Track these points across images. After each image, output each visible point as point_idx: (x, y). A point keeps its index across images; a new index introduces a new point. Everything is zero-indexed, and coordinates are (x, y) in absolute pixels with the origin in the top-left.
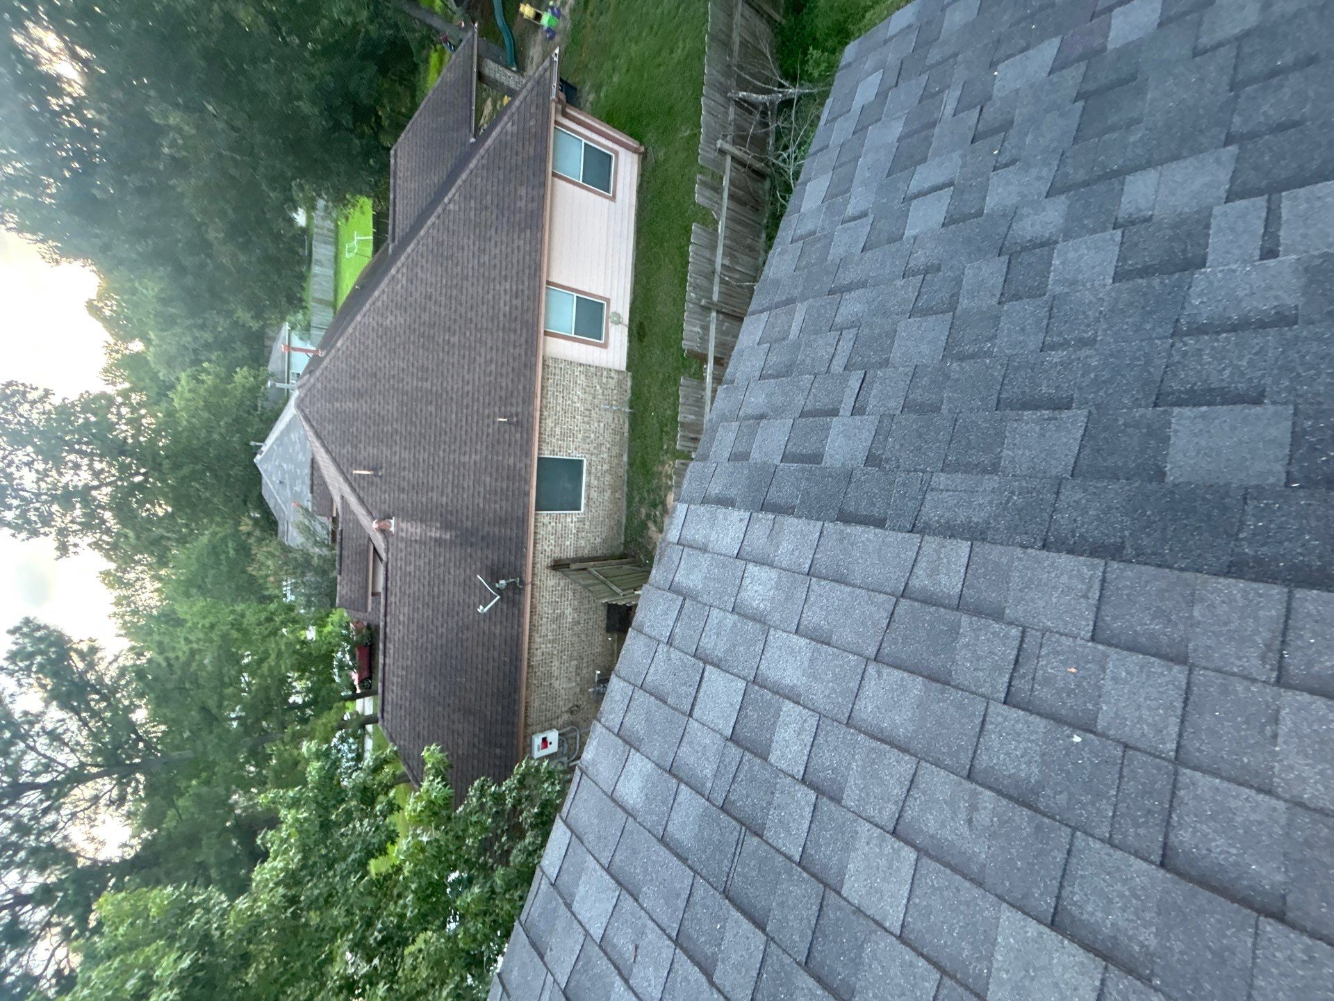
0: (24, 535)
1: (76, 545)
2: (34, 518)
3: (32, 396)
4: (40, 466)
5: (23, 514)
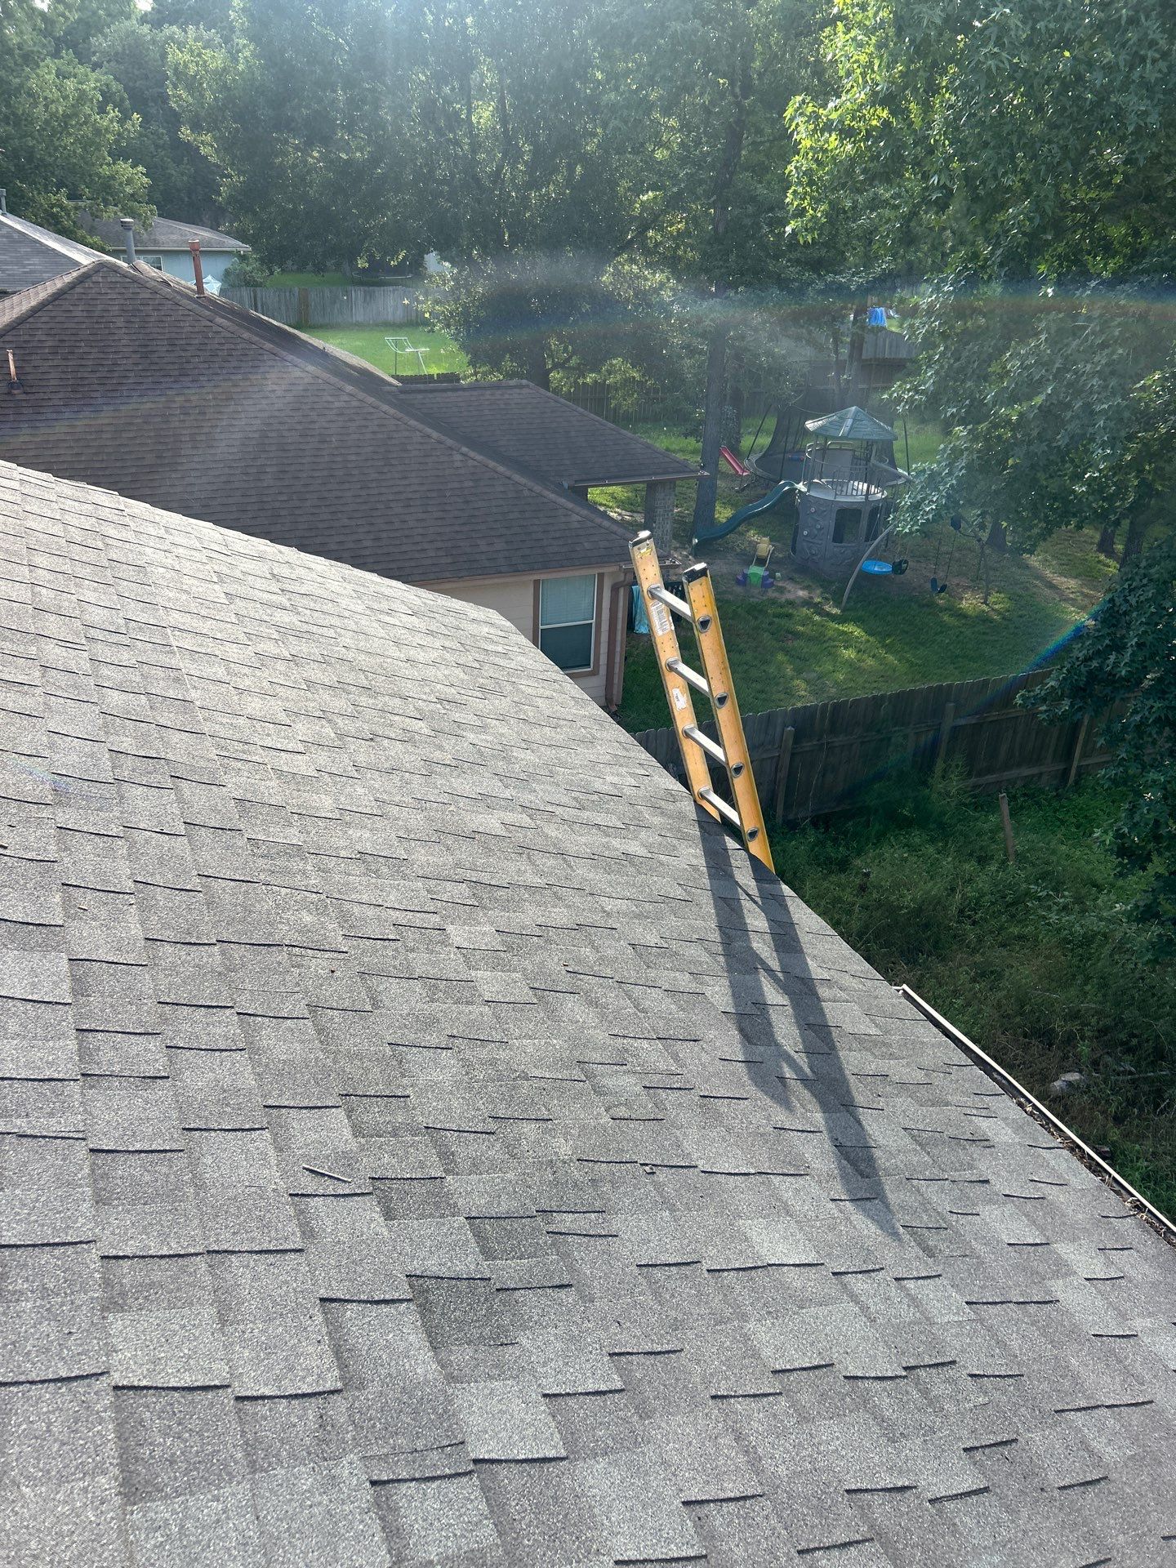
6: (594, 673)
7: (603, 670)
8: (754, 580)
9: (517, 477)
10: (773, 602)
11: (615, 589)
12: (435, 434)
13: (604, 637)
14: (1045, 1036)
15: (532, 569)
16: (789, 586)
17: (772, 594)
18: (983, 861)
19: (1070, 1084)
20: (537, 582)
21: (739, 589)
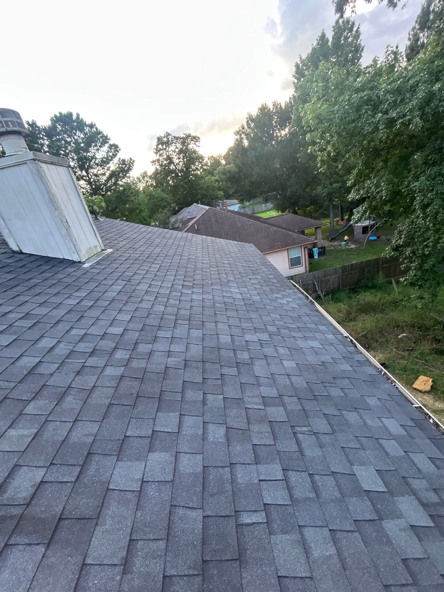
1: (155, 164)
2: (161, 152)
3: (197, 143)
6: (302, 266)
7: (304, 265)
8: (343, 245)
9: (283, 230)
10: (348, 249)
11: (304, 248)
12: (267, 225)
13: (303, 258)
14: (398, 326)
15: (286, 247)
16: (352, 245)
17: (347, 247)
18: (389, 294)
19: (403, 336)
20: (288, 249)
21: (340, 247)
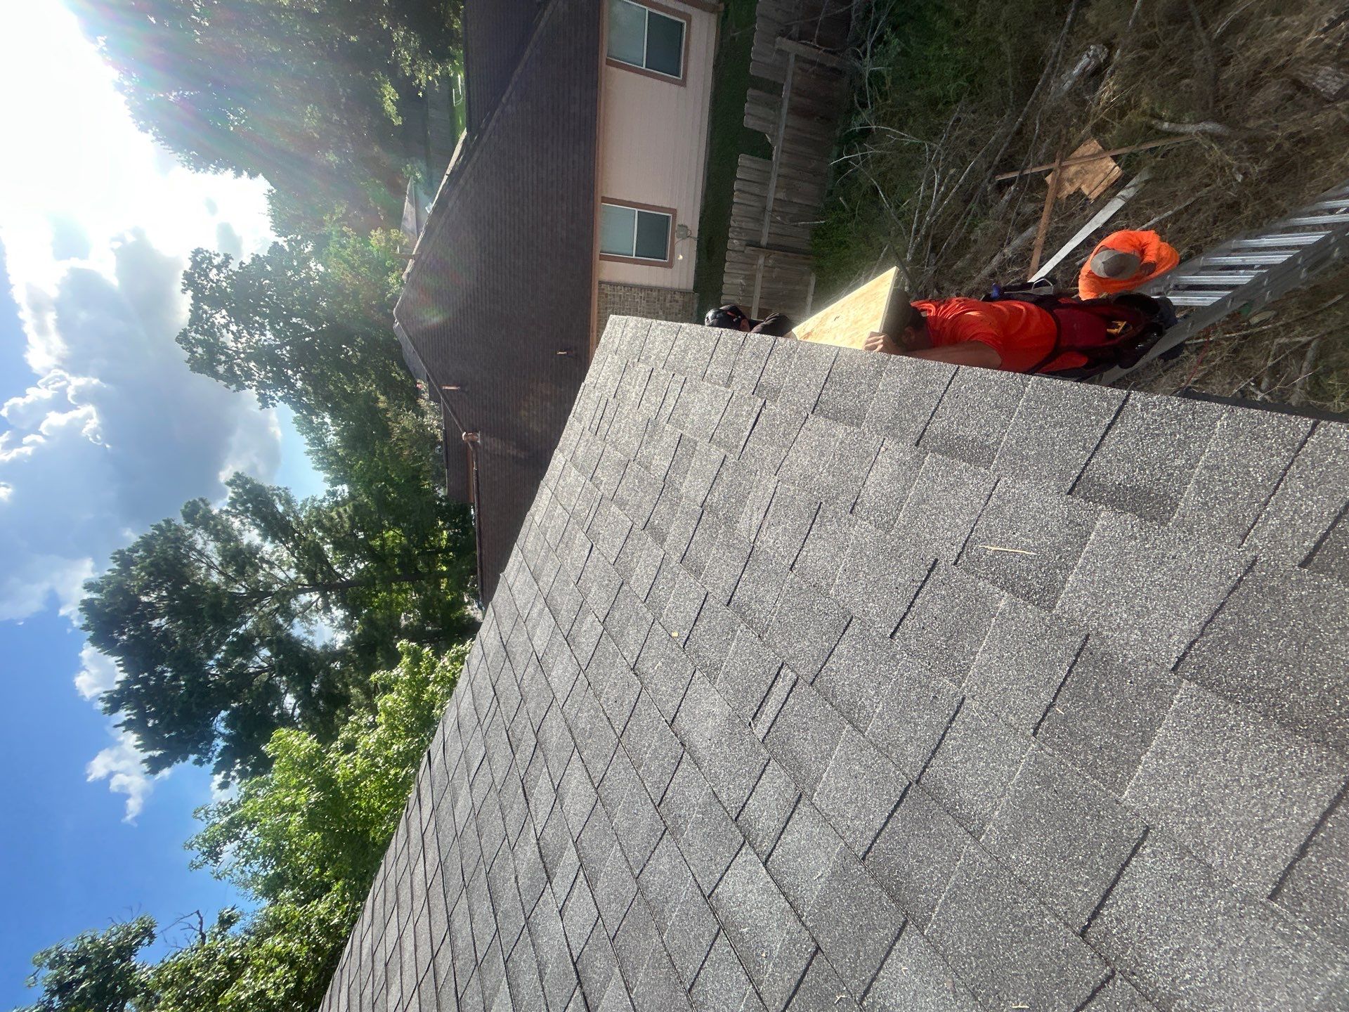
0: (233, 387)
2: (239, 373)
3: (216, 261)
4: (234, 328)
5: (230, 370)
6: (689, 20)
7: (688, 10)
15: (597, 64)
20: (608, 62)
